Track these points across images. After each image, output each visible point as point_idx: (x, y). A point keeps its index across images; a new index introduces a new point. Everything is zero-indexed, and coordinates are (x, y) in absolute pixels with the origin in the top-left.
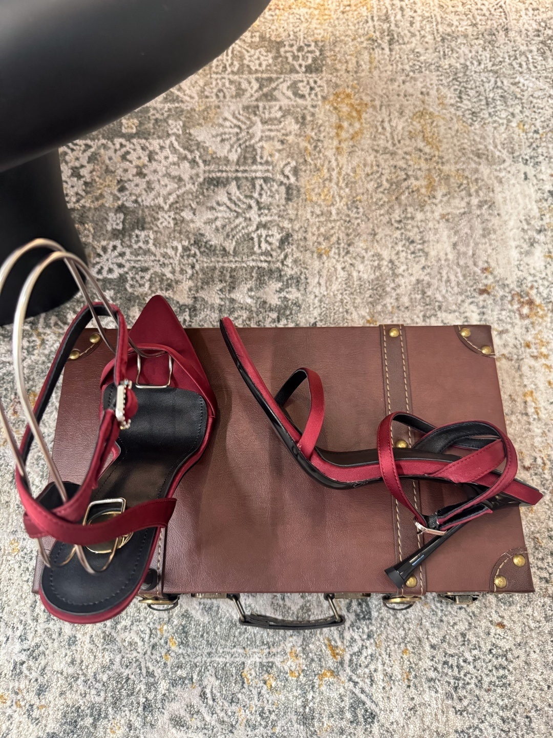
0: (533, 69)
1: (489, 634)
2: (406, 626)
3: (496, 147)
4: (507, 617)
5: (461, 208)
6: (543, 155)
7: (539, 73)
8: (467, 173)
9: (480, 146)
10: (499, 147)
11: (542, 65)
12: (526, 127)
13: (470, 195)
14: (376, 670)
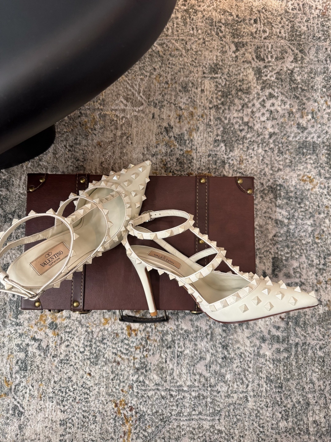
0: (176, 33)
1: (83, 377)
2: (43, 373)
3: (139, 93)
4: (93, 371)
5: (110, 138)
6: (167, 100)
7: (178, 36)
8: (117, 113)
9: (130, 93)
10: (141, 94)
11: (182, 29)
12: (161, 78)
13: (117, 129)
14: (26, 393)
